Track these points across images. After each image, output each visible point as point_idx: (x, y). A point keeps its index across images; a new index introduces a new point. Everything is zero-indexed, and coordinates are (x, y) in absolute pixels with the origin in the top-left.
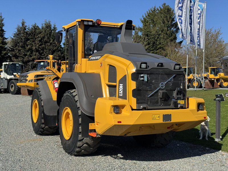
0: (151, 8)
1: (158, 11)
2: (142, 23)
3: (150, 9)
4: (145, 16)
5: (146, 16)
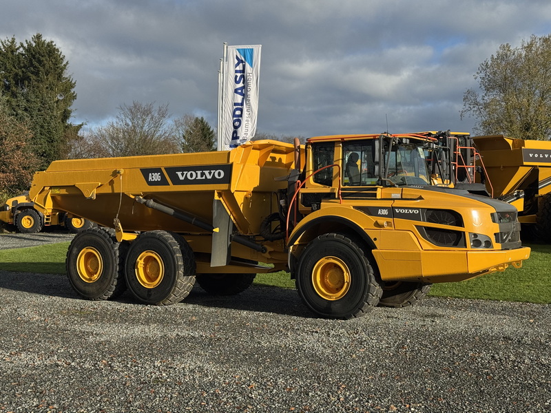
0: (3, 41)
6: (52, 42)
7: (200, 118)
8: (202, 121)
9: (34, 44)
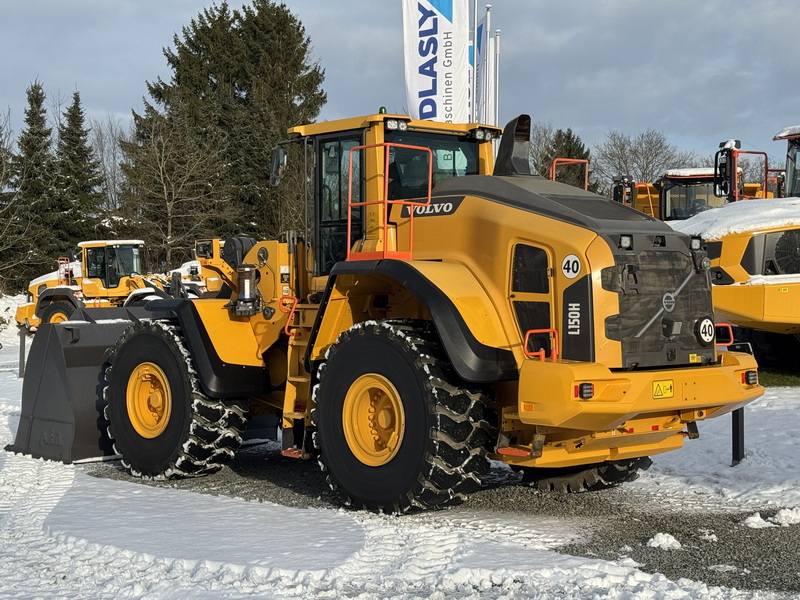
0: (208, 10)
1: (237, 22)
2: (171, 66)
3: (204, 15)
4: (183, 40)
5: (189, 41)
6: (283, 6)
7: (565, 131)
8: (569, 136)
9: (256, 12)
